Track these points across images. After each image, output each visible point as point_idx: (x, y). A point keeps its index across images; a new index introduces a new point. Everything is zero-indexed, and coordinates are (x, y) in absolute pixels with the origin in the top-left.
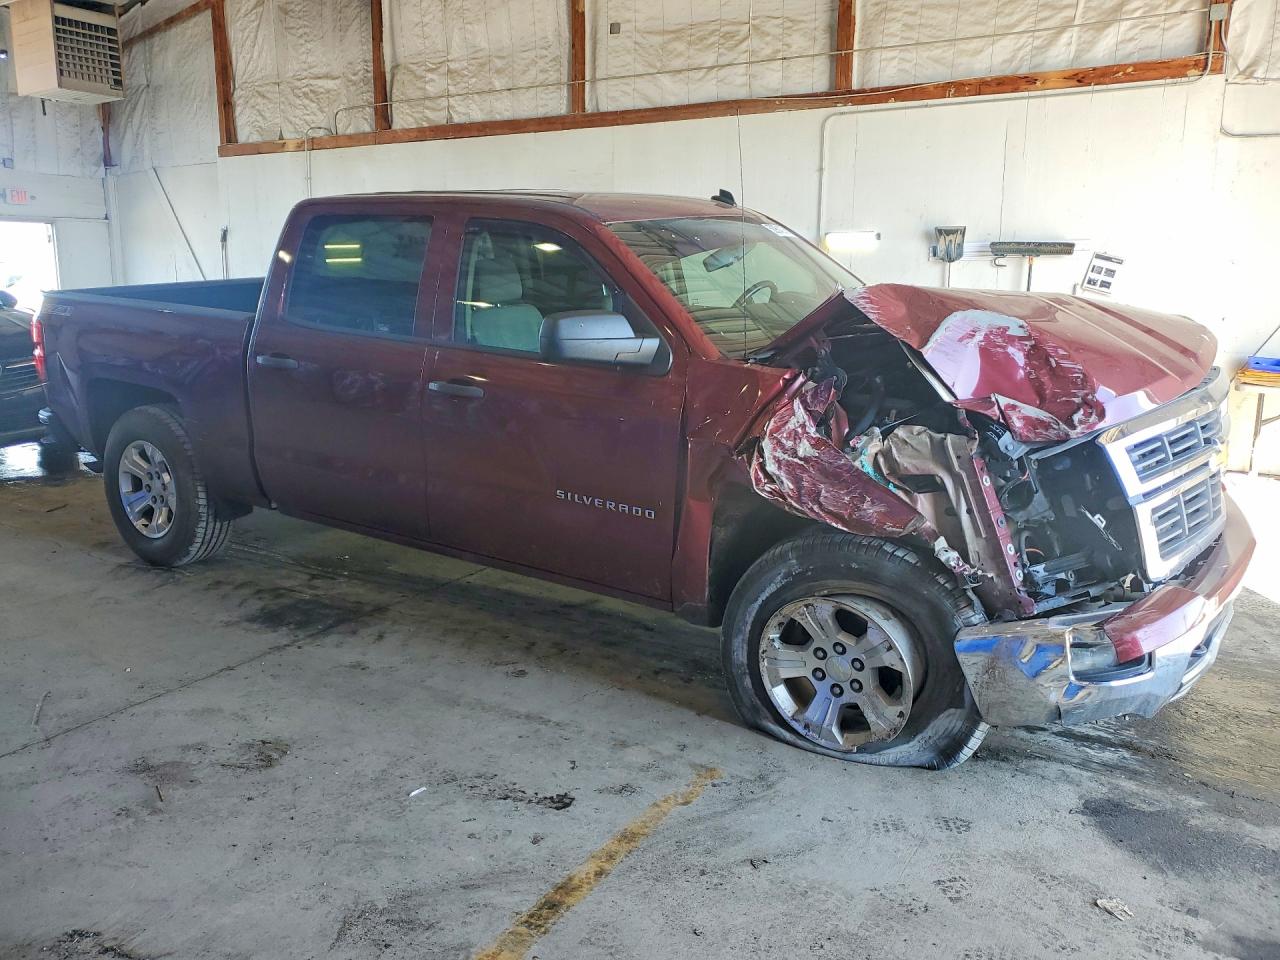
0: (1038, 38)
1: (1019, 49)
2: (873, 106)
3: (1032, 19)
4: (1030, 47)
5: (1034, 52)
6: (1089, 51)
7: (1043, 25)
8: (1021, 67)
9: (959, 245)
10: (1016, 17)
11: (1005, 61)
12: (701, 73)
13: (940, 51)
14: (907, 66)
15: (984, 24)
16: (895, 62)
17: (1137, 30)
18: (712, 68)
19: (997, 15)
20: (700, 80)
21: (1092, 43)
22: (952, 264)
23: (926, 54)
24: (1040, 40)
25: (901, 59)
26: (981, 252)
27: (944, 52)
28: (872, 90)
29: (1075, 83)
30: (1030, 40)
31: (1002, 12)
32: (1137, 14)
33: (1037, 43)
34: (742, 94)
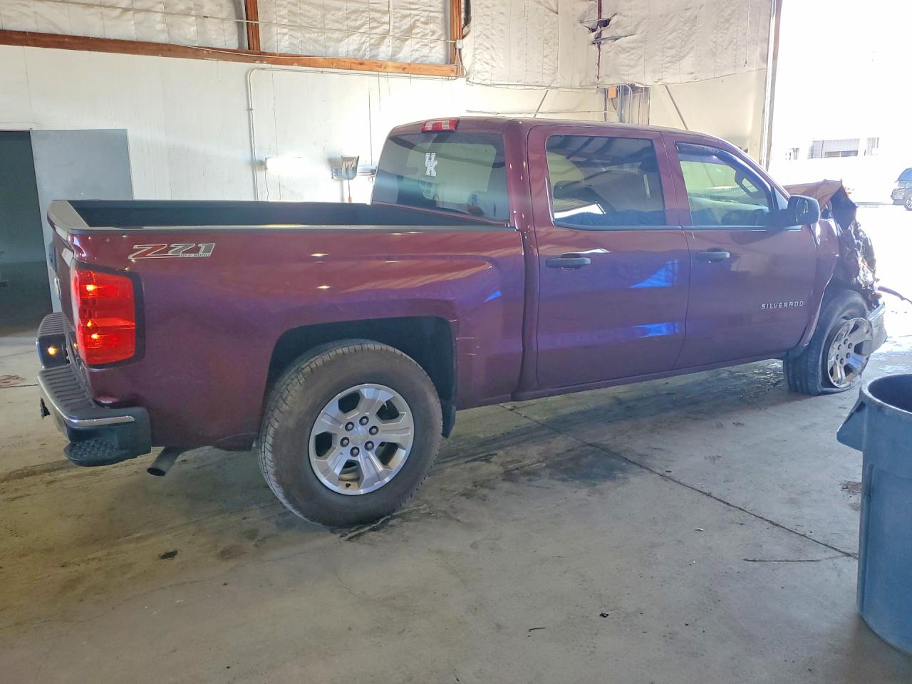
0: (372, 38)
1: (363, 43)
2: (283, 67)
3: (367, 26)
4: (368, 44)
5: (372, 47)
6: (399, 53)
7: (374, 31)
8: (365, 55)
9: (353, 168)
10: (359, 23)
11: (355, 50)
12: (117, 12)
13: (316, 35)
14: (296, 42)
15: (341, 23)
16: (287, 37)
17: (419, 45)
18: (126, 10)
19: (347, 19)
20: (115, 18)
21: (401, 48)
22: (351, 181)
23: (307, 35)
24: (374, 40)
25: (290, 35)
26: (364, 173)
27: (318, 36)
28: (280, 55)
29: (401, 70)
30: (368, 39)
31: (350, 18)
32: (419, 36)
33: (372, 41)
34: (162, 38)
